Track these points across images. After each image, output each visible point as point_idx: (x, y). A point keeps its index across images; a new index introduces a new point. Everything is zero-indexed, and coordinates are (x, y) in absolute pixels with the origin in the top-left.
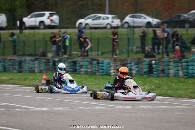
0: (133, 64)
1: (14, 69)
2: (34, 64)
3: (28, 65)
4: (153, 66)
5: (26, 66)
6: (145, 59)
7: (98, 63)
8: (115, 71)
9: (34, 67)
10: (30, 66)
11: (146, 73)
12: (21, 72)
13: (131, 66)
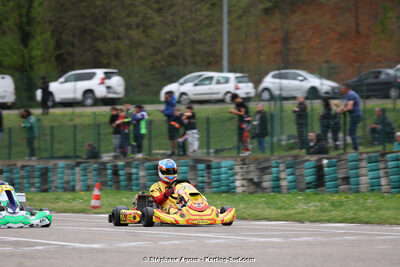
0: (282, 167)
1: (32, 185)
2: (74, 174)
3: (60, 175)
4: (326, 169)
5: (57, 179)
6: (307, 157)
7: (209, 167)
8: (245, 182)
9: (74, 181)
10: (66, 178)
11: (309, 186)
12: (46, 191)
13: (279, 172)
